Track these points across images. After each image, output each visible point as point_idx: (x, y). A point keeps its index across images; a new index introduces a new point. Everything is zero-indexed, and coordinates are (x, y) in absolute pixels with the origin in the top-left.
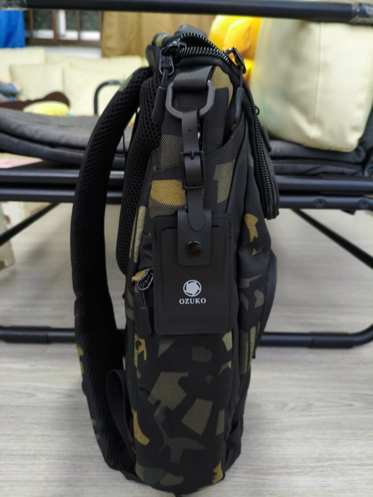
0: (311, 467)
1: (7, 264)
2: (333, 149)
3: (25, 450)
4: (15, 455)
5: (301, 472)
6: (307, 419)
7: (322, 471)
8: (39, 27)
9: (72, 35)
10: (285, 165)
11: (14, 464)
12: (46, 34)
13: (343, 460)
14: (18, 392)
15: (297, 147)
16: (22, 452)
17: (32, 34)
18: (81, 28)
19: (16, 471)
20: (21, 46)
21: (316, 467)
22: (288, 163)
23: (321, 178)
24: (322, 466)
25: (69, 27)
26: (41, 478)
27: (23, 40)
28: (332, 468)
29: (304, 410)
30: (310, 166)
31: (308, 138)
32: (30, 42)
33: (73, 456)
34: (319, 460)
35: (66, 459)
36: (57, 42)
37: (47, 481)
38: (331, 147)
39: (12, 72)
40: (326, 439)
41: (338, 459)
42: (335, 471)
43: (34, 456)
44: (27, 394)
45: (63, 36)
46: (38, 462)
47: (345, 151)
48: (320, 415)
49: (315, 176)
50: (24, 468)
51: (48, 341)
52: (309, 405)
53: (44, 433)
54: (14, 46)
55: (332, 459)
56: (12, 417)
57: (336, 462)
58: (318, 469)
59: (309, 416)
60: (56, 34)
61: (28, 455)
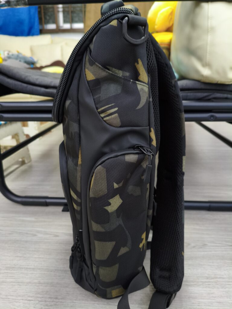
0: (202, 282)
1: (26, 161)
2: (219, 82)
3: (28, 266)
4: (22, 268)
5: (196, 285)
6: (202, 253)
7: (209, 285)
8: (48, 22)
9: (67, 26)
10: (189, 94)
11: (21, 273)
12: (52, 26)
13: (223, 278)
14: (27, 233)
15: (196, 82)
16: (27, 267)
17: (43, 27)
18: (72, 21)
19: (22, 277)
20: (37, 35)
21: (206, 282)
22: (190, 93)
23: (213, 102)
24: (209, 282)
25: (65, 21)
26: (36, 281)
27: (38, 31)
28: (216, 283)
29: (201, 248)
30: (205, 94)
31: (202, 76)
32: (42, 32)
33: (56, 270)
34: (207, 278)
35: (51, 271)
36: (59, 31)
37: (40, 283)
38: (218, 81)
39: (32, 50)
40: (214, 266)
41: (220, 278)
42: (217, 285)
43: (33, 269)
44: (32, 234)
45: (62, 27)
46: (35, 272)
47: (227, 83)
48: (211, 251)
49: (209, 100)
50: (27, 275)
51: (46, 204)
52: (205, 245)
53: (40, 257)
54: (33, 35)
55: (216, 278)
56: (23, 247)
57: (219, 280)
58: (207, 283)
59: (204, 251)
60: (58, 26)
61: (30, 269)
